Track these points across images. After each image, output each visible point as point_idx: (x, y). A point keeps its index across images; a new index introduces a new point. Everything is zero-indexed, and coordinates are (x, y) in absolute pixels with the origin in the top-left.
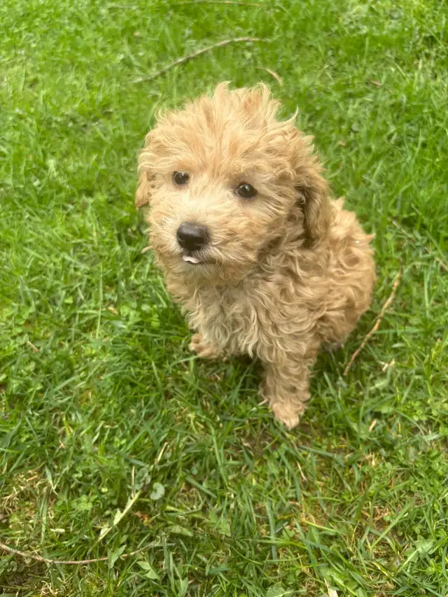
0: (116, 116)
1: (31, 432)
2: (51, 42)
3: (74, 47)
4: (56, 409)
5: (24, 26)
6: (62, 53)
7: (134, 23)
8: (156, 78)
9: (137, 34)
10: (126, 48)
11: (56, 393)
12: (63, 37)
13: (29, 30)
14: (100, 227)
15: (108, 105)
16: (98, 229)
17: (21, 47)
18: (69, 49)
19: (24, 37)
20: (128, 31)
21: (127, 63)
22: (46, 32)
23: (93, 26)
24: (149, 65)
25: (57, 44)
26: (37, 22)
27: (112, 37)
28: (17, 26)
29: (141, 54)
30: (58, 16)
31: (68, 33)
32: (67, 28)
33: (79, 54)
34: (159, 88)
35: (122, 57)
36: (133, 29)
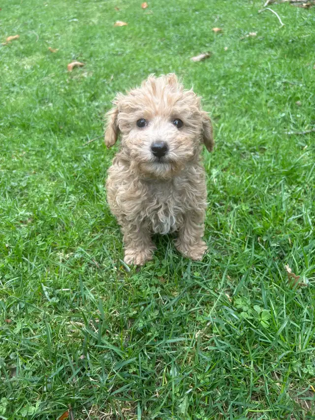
0: (267, 152)
1: (138, 367)
2: (236, 95)
3: (252, 101)
4: (162, 357)
5: (222, 82)
6: (242, 103)
7: (299, 95)
8: (306, 134)
9: (299, 102)
10: (289, 110)
11: (166, 345)
12: (245, 94)
13: (224, 85)
15: (264, 144)
17: (216, 95)
18: (246, 102)
19: (220, 88)
20: (294, 98)
21: (286, 120)
22: (235, 89)
23: (268, 92)
24: (303, 124)
25: (240, 98)
26: (231, 82)
27: (281, 101)
28: (218, 82)
29: (298, 116)
30: (247, 80)
31: (250, 93)
32: (251, 89)
33: (254, 107)
34: (306, 143)
35: (283, 115)
36: (298, 99)
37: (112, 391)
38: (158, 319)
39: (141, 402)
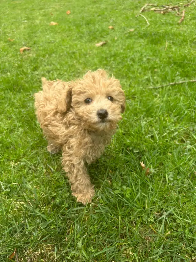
0: (137, 99)
1: (56, 225)
2: (120, 66)
3: (129, 70)
4: (70, 219)
5: (112, 58)
6: (124, 71)
7: (156, 66)
8: (159, 88)
9: (156, 70)
10: (150, 75)
11: (73, 211)
12: (126, 65)
13: (114, 60)
14: (116, 143)
15: (135, 95)
16: (115, 144)
17: (109, 66)
18: (126, 70)
19: (111, 62)
20: (152, 68)
21: (148, 80)
22: (120, 63)
23: (139, 64)
24: (157, 83)
25: (122, 68)
26: (118, 58)
27: (145, 69)
28: (110, 58)
29: (155, 78)
30: (127, 57)
31: (128, 64)
32: (129, 63)
33: (130, 73)
34: (159, 93)
35: (147, 77)
36: (155, 68)
37: (40, 239)
38: (69, 197)
39: (57, 244)
